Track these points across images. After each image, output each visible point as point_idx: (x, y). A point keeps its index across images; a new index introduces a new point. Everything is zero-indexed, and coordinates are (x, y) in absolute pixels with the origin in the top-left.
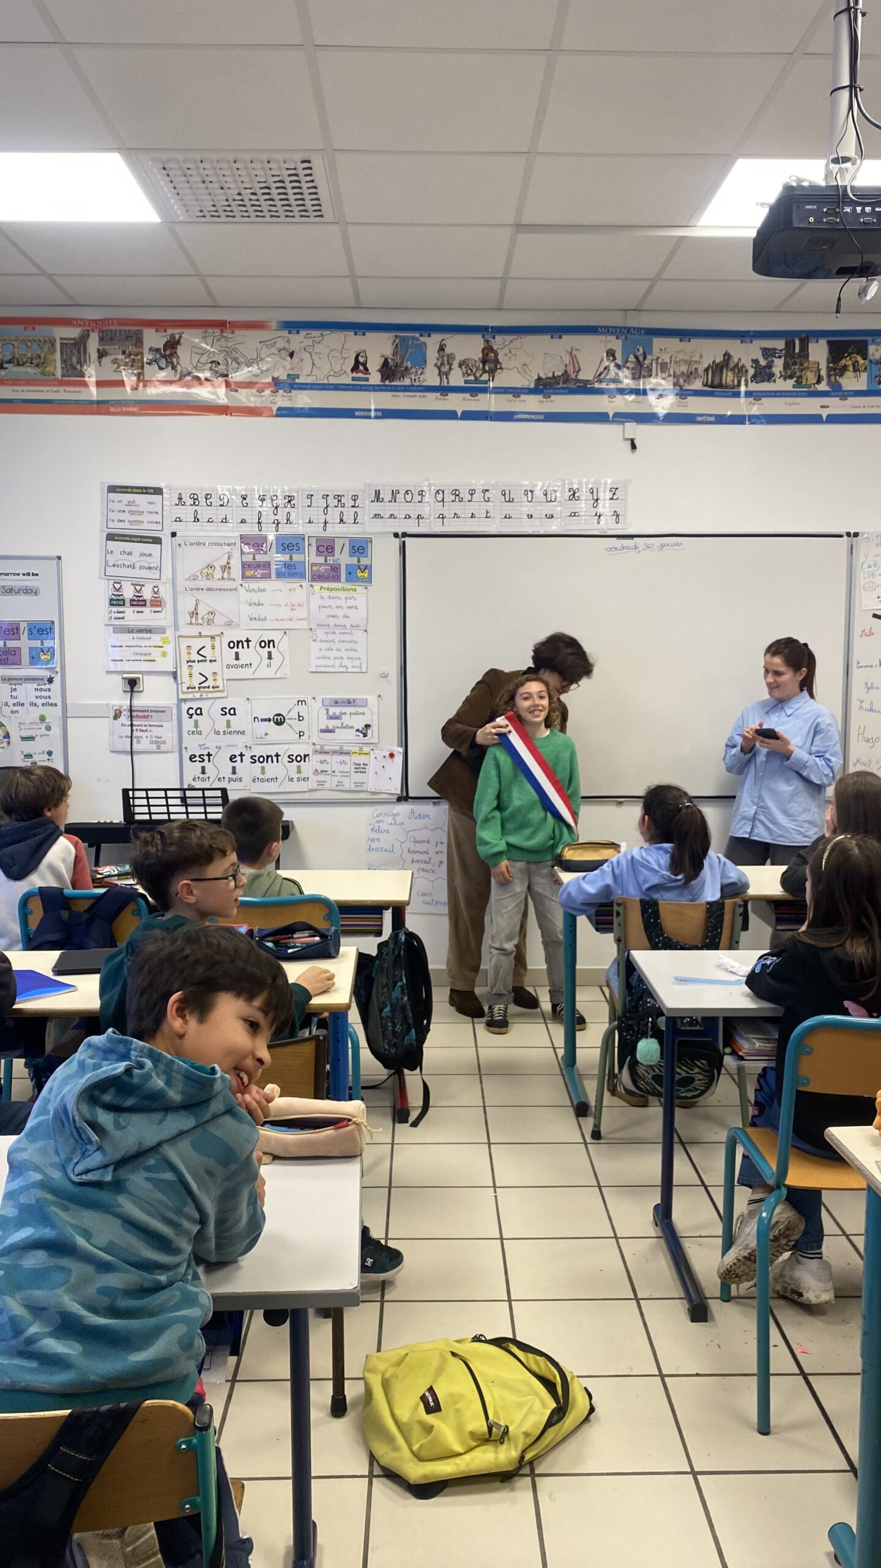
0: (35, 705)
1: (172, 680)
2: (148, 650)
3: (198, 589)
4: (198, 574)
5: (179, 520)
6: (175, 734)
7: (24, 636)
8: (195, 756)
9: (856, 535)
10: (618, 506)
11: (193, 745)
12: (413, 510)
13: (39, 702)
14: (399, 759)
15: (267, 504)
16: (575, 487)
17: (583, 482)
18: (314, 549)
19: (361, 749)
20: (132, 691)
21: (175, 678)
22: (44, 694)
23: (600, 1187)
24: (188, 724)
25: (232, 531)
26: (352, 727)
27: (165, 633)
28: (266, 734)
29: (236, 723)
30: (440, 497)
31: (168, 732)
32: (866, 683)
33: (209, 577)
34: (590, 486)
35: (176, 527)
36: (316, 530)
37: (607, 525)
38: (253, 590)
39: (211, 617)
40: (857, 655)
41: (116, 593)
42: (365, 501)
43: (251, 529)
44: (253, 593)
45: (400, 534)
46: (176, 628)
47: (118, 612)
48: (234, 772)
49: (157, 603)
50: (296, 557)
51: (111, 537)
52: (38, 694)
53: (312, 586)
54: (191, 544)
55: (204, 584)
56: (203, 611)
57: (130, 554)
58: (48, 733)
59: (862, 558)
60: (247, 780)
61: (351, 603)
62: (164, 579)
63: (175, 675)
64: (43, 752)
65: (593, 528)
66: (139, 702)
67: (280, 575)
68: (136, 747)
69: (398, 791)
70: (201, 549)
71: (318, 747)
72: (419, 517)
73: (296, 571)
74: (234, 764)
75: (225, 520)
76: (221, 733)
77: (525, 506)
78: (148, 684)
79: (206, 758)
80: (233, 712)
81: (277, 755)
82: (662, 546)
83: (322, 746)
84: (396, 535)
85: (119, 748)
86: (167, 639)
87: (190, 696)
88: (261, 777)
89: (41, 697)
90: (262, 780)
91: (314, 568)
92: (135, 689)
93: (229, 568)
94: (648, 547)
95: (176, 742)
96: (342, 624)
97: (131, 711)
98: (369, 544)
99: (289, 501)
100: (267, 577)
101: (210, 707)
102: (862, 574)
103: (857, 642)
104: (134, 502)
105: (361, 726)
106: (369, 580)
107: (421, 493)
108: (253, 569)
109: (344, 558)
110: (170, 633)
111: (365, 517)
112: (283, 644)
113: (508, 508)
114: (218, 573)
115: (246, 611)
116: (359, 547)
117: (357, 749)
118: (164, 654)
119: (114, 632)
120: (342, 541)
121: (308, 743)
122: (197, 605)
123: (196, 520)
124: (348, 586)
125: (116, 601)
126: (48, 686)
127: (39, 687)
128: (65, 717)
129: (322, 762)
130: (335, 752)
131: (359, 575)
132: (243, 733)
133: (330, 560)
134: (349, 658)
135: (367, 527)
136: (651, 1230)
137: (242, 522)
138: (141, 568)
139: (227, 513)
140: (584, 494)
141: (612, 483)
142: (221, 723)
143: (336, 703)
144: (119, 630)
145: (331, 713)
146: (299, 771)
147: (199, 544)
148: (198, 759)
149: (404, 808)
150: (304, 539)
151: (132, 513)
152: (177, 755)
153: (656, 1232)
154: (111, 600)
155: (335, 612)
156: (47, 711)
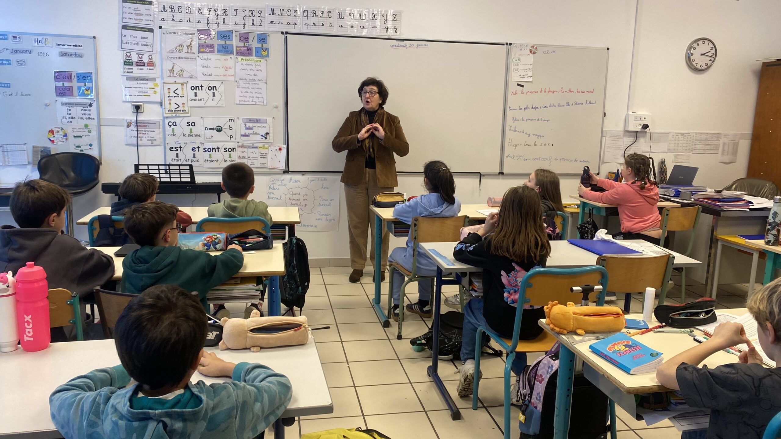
0: (82, 118)
1: (160, 106)
2: (146, 90)
3: (174, 58)
4: (174, 49)
5: (163, 20)
6: (161, 135)
7: (75, 80)
8: (173, 148)
9: (511, 44)
10: (396, 24)
11: (172, 142)
12: (292, 20)
13: (84, 117)
14: (284, 151)
15: (212, 12)
16: (376, 12)
17: (378, 10)
18: (238, 38)
19: (264, 145)
20: (137, 112)
21: (161, 105)
22: (86, 112)
23: (399, 360)
24: (169, 130)
25: (194, 27)
26: (259, 134)
27: (155, 81)
28: (212, 137)
29: (195, 130)
30: (305, 14)
31: (157, 134)
32: (513, 118)
33: (180, 51)
34: (383, 13)
35: (161, 23)
36: (239, 28)
37: (391, 33)
38: (205, 59)
39: (181, 73)
40: (509, 104)
41: (127, 58)
42: (266, 14)
43: (204, 26)
44: (205, 61)
45: (284, 32)
46: (163, 79)
47: (129, 69)
48: (194, 157)
49: (151, 64)
50: (228, 42)
51: (124, 27)
52: (84, 112)
53: (237, 58)
54: (171, 33)
55: (178, 55)
56: (177, 69)
57: (135, 37)
58: (89, 134)
59: (513, 56)
60: (201, 161)
61: (258, 68)
62: (155, 52)
63: (161, 104)
64: (87, 145)
65: (384, 35)
66: (142, 118)
67: (219, 52)
68: (140, 143)
69: (284, 168)
70: (176, 36)
71: (240, 144)
72: (295, 24)
73: (228, 50)
74: (194, 152)
75: (189, 21)
76: (187, 135)
77: (350, 21)
78: (146, 108)
79: (179, 149)
80: (194, 124)
81: (218, 148)
82: (418, 46)
83: (243, 144)
84: (282, 33)
85: (130, 143)
86: (157, 84)
87: (170, 115)
88: (209, 159)
89: (85, 114)
90: (210, 161)
91: (238, 49)
92: (139, 111)
93: (191, 47)
94: (411, 45)
95: (162, 140)
96: (253, 79)
97: (137, 123)
98: (268, 37)
99: (225, 12)
100: (212, 52)
101: (182, 122)
102: (513, 64)
103: (510, 98)
104: (138, 8)
105: (264, 134)
106: (268, 56)
107: (296, 11)
108: (205, 48)
109: (254, 44)
110: (158, 81)
111: (265, 22)
112: (221, 89)
113: (341, 22)
114: (185, 49)
115: (200, 69)
116: (263, 39)
117: (261, 145)
118: (155, 92)
119: (127, 80)
120: (254, 35)
121: (235, 142)
122: (173, 66)
123: (173, 20)
124: (256, 59)
125: (128, 63)
126: (89, 108)
127: (84, 109)
128: (99, 125)
129: (243, 152)
130: (249, 147)
131: (262, 53)
132: (199, 136)
133: (247, 44)
134: (257, 97)
135: (267, 28)
136: (427, 379)
137: (198, 22)
138: (142, 45)
139: (190, 17)
140: (379, 17)
141: (393, 12)
142: (187, 130)
143: (250, 121)
144: (129, 78)
145: (247, 126)
146: (230, 157)
147: (175, 33)
148: (174, 149)
149: (287, 177)
150: (232, 33)
151: (137, 14)
152: (162, 147)
153: (429, 379)
154: (125, 62)
155: (249, 72)
156: (88, 122)
